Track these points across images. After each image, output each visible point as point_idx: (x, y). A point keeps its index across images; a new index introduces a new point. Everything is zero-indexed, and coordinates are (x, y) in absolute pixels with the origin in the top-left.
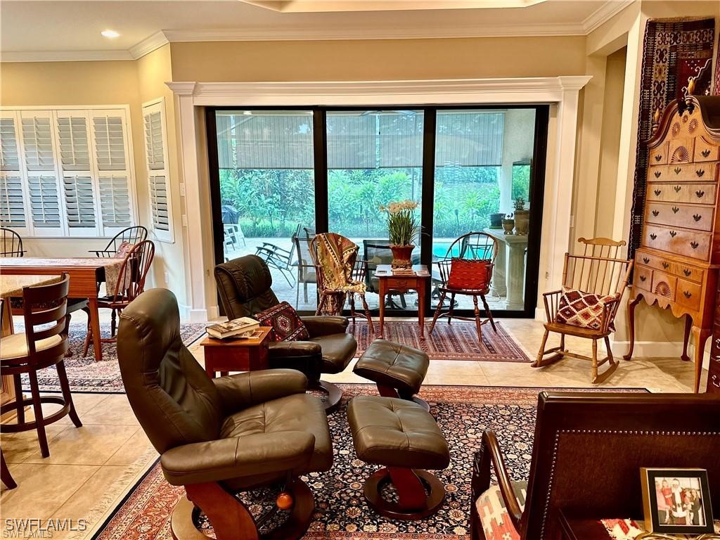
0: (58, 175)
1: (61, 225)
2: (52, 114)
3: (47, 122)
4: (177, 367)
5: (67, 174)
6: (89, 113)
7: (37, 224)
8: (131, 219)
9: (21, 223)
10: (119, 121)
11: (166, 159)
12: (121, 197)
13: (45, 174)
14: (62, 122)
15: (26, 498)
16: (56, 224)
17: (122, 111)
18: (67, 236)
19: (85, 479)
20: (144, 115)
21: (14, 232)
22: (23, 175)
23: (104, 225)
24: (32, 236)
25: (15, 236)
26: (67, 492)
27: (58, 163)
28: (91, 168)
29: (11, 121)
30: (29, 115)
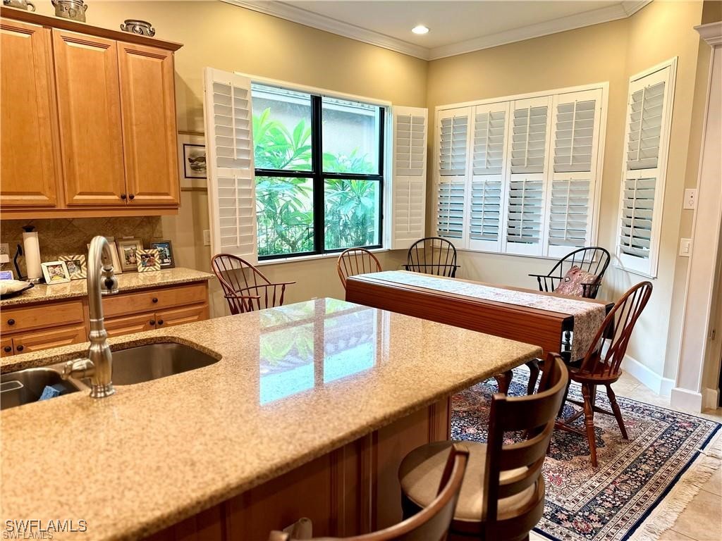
0: (505, 179)
1: (499, 238)
2: (506, 106)
3: (501, 116)
5: (516, 178)
6: (552, 100)
7: (473, 235)
8: (587, 237)
9: (458, 234)
10: (591, 105)
11: (662, 153)
12: (577, 207)
13: (490, 179)
14: (520, 114)
16: (493, 236)
17: (597, 93)
18: (503, 252)
20: (631, 92)
21: (450, 244)
22: (468, 180)
23: (550, 243)
24: (467, 248)
25: (451, 247)
27: (506, 165)
28: (545, 170)
29: (465, 119)
30: (484, 110)
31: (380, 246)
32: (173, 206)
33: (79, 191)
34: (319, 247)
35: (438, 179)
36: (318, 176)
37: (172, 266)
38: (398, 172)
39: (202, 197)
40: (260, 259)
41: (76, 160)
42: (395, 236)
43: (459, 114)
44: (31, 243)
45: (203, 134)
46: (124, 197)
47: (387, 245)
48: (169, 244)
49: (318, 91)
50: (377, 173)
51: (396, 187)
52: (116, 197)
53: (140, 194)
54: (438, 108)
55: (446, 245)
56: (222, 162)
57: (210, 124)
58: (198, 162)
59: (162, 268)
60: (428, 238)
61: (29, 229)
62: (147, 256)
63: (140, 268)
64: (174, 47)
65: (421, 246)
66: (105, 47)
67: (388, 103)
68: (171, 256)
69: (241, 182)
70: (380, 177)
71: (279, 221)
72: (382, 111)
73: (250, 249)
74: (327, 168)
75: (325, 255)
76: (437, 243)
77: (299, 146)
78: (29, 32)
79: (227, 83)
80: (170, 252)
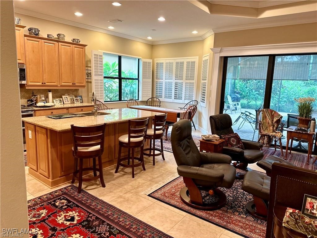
0: (174, 81)
1: (172, 98)
2: (174, 60)
3: (172, 63)
4: (188, 144)
5: (176, 81)
6: (185, 60)
7: (166, 97)
8: (194, 98)
9: (161, 97)
10: (194, 62)
11: (207, 77)
12: (191, 90)
13: (170, 81)
14: (177, 63)
15: (147, 174)
16: (170, 97)
17: (196, 59)
18: (173, 102)
19: (162, 173)
20: (203, 60)
22: (164, 81)
23: (185, 99)
24: (164, 101)
26: (157, 175)
27: (174, 77)
28: (183, 79)
29: (163, 63)
30: (168, 61)
31: (138, 100)
32: (84, 86)
33: (63, 82)
34: (120, 99)
35: (155, 80)
36: (120, 79)
37: (82, 102)
38: (143, 78)
39: (89, 84)
40: (105, 102)
41: (63, 74)
42: (143, 97)
43: (161, 61)
44: (50, 95)
45: (91, 67)
46: (73, 84)
47: (140, 100)
48: (81, 96)
49: (120, 54)
50: (137, 78)
51: (143, 82)
52: (71, 84)
53: (77, 83)
54: (155, 59)
55: (157, 100)
56: (96, 75)
57: (93, 64)
58: (89, 75)
59: (80, 103)
60: (152, 98)
61: (50, 91)
62: (77, 99)
63: (75, 102)
64: (85, 46)
65: (150, 100)
66: (70, 46)
67: (141, 58)
68: (82, 100)
69: (100, 80)
70: (138, 79)
71: (107, 91)
72: (139, 60)
73: (102, 99)
74: (122, 76)
75: (122, 102)
76: (155, 99)
77: (113, 70)
78: (54, 44)
79: (97, 54)
80: (82, 99)
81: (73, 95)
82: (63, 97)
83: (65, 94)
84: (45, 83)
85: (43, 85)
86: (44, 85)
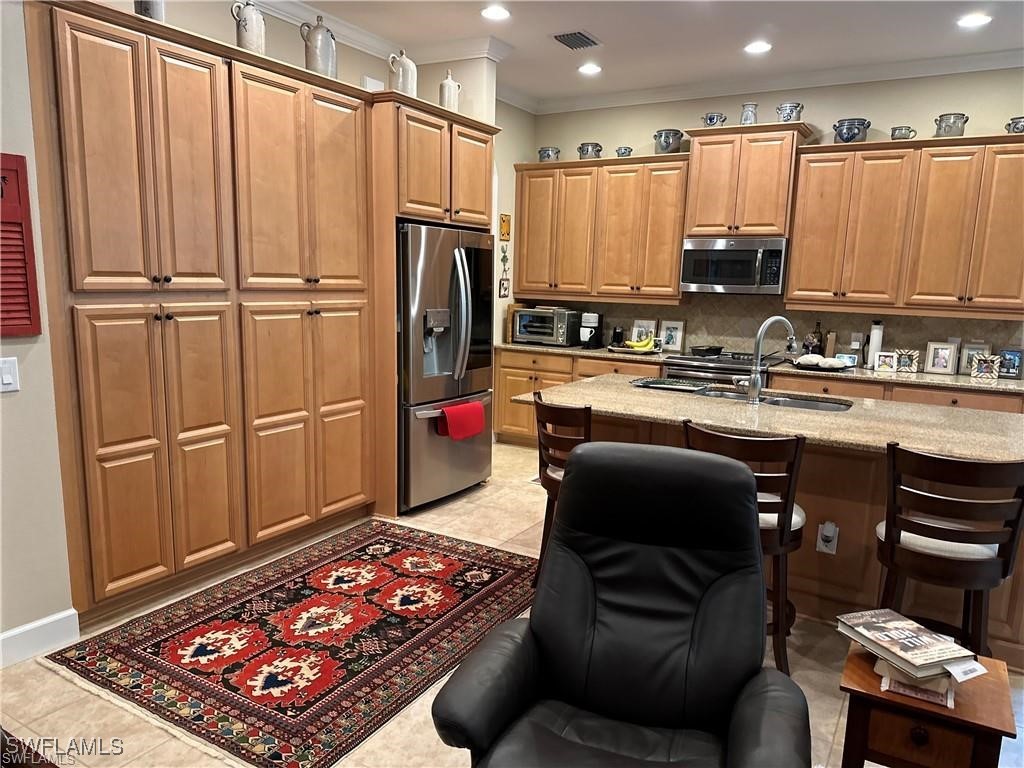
33: (918, 291)
37: (1019, 377)
44: (876, 334)
46: (962, 299)
52: (955, 299)
53: (982, 296)
59: (1000, 377)
61: (877, 323)
62: (985, 361)
63: (974, 373)
66: (972, 154)
68: (1019, 366)
80: (1021, 362)
81: (986, 343)
82: (932, 346)
83: (950, 339)
84: (844, 295)
85: (836, 299)
86: (842, 298)
